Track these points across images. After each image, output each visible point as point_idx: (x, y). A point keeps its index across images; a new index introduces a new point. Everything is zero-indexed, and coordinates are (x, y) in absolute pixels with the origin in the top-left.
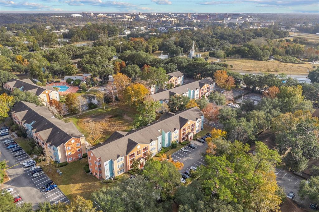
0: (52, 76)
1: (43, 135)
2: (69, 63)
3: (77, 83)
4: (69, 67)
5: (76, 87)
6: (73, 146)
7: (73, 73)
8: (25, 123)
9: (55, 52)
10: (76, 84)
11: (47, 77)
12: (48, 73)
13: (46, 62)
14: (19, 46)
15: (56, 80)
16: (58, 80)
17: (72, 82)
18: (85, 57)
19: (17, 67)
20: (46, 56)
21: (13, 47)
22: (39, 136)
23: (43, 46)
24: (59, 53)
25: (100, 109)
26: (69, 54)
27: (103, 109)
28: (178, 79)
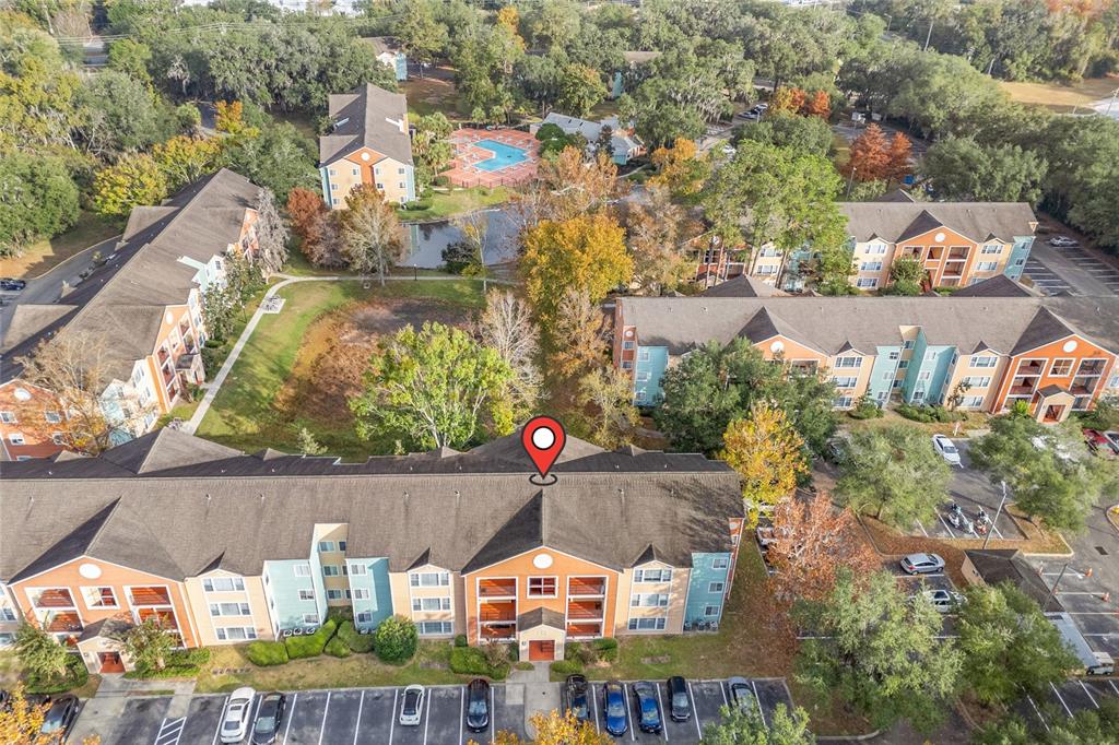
4: (570, 76)
7: (578, 105)
28: (980, 247)
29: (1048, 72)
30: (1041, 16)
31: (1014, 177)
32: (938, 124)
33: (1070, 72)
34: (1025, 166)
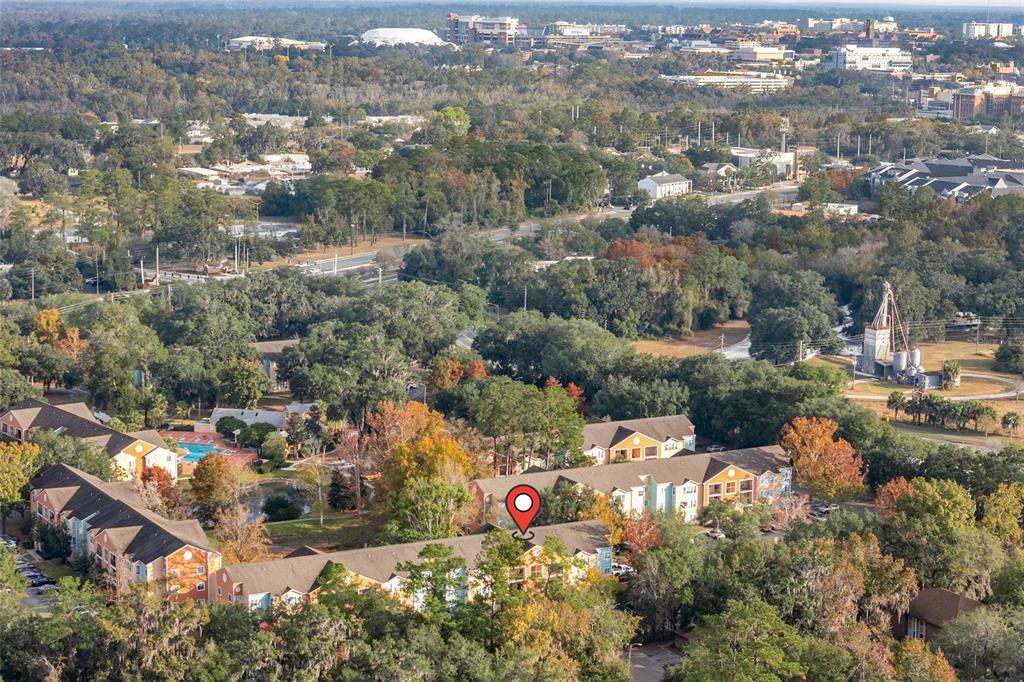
0: (165, 405)
1: (119, 537)
2: (242, 355)
3: (255, 435)
4: (235, 369)
5: (250, 452)
6: (188, 570)
7: (248, 397)
8: (69, 518)
9: (199, 299)
10: (252, 441)
11: (147, 406)
12: (152, 390)
13: (152, 347)
14: (43, 261)
15: (178, 422)
16: (187, 423)
17: (237, 432)
18: (315, 331)
19: (39, 357)
20: (158, 317)
21: (18, 267)
22: (106, 541)
23: (149, 264)
24: (216, 304)
25: (307, 522)
26: (260, 311)
27: (316, 523)
28: (663, 445)
29: (658, 329)
30: (635, 272)
31: (669, 401)
32: (592, 377)
33: (679, 326)
34: (674, 392)
